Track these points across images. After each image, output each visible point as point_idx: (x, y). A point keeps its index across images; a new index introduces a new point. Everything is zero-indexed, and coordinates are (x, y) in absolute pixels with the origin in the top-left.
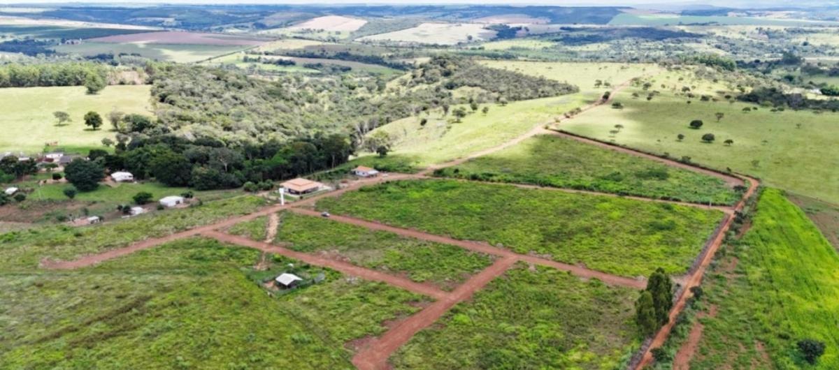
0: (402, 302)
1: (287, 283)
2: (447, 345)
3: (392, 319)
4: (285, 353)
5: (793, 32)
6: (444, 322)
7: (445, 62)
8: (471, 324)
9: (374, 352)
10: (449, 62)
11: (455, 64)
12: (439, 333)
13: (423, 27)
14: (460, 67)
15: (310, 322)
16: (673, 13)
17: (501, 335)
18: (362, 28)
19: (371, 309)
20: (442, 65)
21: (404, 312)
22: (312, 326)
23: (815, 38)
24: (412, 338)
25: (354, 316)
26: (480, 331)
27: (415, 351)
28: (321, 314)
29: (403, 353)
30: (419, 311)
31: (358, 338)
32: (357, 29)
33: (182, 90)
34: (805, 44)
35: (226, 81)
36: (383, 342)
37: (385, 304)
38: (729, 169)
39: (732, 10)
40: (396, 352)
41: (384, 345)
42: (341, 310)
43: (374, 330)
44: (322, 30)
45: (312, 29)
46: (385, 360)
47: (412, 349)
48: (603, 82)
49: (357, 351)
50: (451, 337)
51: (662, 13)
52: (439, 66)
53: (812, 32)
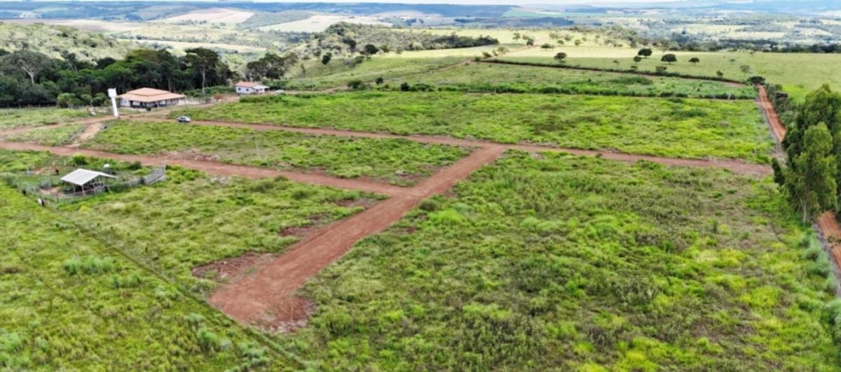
0: (322, 202)
1: (81, 183)
2: (433, 256)
3: (303, 226)
4: (34, 295)
5: (671, 23)
6: (412, 225)
7: (342, 30)
8: (467, 224)
9: (267, 279)
10: (348, 29)
11: (353, 31)
12: (406, 239)
13: (314, 18)
14: (360, 34)
15: (118, 237)
16: (557, 11)
17: (535, 236)
18: (250, 19)
19: (257, 213)
20: (339, 34)
21: (326, 214)
22: (121, 244)
23: (692, 28)
24: (353, 250)
25: (221, 224)
26: (489, 232)
27: (363, 270)
28: (147, 225)
29: (335, 277)
30: (359, 212)
31: (227, 257)
32: (244, 21)
33: (11, 41)
34: (684, 33)
35: (74, 38)
36: (284, 262)
37: (287, 204)
38: (720, 74)
39: (610, 9)
40: (318, 277)
41: (290, 266)
42: (192, 217)
43: (264, 241)
44: (205, 22)
45: (193, 20)
46: (294, 292)
47: (355, 268)
48: (521, 36)
49: (224, 281)
50: (436, 244)
51: (547, 11)
52: (336, 34)
53: (688, 23)
